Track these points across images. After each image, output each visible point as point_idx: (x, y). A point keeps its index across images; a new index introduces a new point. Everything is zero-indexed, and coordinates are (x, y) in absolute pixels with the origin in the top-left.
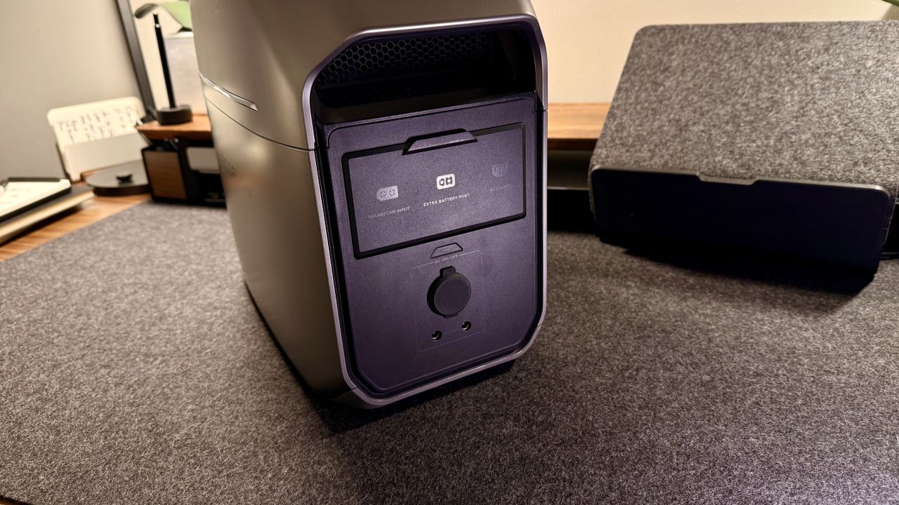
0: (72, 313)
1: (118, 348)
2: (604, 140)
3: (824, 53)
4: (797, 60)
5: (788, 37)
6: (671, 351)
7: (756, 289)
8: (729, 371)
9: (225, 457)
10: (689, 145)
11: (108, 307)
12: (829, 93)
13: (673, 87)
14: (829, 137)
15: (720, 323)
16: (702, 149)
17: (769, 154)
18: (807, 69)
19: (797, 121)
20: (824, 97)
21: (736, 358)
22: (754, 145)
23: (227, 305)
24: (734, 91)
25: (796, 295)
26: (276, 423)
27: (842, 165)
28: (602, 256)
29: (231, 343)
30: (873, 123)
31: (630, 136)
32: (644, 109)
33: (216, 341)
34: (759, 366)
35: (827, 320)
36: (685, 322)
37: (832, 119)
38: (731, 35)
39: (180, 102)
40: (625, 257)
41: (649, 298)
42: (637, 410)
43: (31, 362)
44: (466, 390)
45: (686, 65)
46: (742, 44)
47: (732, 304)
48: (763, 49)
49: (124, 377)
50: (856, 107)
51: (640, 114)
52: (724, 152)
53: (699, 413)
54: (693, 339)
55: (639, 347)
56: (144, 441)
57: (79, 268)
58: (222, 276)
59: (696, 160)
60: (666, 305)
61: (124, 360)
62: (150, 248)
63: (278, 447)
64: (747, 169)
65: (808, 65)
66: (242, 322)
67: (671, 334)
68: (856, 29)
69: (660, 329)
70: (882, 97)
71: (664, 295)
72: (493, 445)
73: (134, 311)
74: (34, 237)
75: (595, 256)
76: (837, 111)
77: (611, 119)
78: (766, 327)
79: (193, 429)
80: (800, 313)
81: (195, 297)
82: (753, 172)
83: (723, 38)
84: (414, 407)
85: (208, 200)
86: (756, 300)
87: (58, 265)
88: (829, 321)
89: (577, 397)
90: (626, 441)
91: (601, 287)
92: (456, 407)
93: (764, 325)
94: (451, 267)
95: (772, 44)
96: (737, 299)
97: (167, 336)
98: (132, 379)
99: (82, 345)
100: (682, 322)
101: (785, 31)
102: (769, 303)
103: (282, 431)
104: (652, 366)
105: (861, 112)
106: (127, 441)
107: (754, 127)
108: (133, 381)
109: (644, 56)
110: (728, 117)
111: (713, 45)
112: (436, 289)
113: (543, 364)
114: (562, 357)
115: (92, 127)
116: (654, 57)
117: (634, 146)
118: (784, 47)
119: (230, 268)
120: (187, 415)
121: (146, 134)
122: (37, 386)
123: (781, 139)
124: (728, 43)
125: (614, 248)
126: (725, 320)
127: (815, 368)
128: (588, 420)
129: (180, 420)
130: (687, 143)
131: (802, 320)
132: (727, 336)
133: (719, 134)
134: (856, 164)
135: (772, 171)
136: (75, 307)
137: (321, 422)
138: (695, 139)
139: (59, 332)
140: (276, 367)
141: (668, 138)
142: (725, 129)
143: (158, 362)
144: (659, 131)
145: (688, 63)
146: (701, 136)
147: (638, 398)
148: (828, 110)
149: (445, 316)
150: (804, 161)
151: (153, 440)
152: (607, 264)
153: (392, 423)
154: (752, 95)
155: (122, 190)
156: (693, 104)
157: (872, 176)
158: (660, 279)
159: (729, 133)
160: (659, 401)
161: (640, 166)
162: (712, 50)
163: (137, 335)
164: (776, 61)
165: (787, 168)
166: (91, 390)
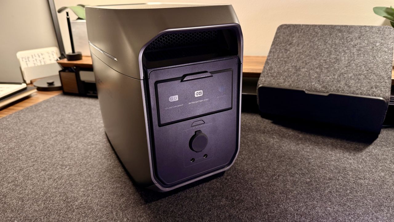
0: (28, 145)
1: (49, 162)
2: (264, 74)
3: (358, 39)
4: (347, 42)
5: (343, 31)
6: (293, 167)
7: (329, 141)
8: (318, 177)
9: (99, 213)
10: (300, 77)
11: (44, 142)
12: (360, 57)
13: (294, 51)
14: (361, 76)
15: (314, 156)
16: (306, 79)
17: (335, 82)
18: (351, 46)
19: (347, 68)
20: (358, 58)
21: (321, 172)
22: (329, 78)
23: (97, 143)
24: (320, 54)
25: (346, 144)
26: (121, 198)
27: (366, 88)
28: (262, 124)
29: (100, 160)
30: (379, 70)
31: (275, 72)
32: (281, 61)
33: (93, 159)
34: (330, 175)
35: (359, 155)
36: (299, 154)
37: (362, 68)
38: (319, 29)
39: (77, 50)
40: (272, 125)
41: (282, 143)
42: (279, 194)
43: (10, 168)
44: (205, 184)
45: (299, 42)
46: (324, 34)
47: (318, 147)
48: (332, 36)
49: (52, 175)
50: (372, 63)
51: (279, 63)
52: (316, 81)
53: (305, 196)
54: (302, 163)
55: (279, 166)
56: (62, 205)
57: (31, 124)
58: (95, 129)
59: (303, 84)
60: (290, 147)
61: (52, 167)
62: (62, 116)
63: (122, 209)
64: (326, 89)
65: (351, 44)
66: (105, 151)
67: (292, 160)
68: (372, 29)
69: (288, 158)
70: (383, 59)
71: (289, 142)
72: (217, 210)
73: (56, 144)
74: (10, 109)
75: (259, 124)
76: (364, 64)
77: (267, 65)
78: (333, 158)
79: (83, 200)
80: (348, 152)
81: (83, 139)
82: (328, 90)
83: (315, 31)
84: (182, 191)
85: (88, 94)
86: (329, 145)
87: (21, 122)
88: (360, 156)
89: (253, 188)
90: (275, 208)
91: (262, 138)
92: (200, 192)
93: (332, 157)
94: (200, 130)
95: (336, 34)
96: (320, 144)
97: (71, 157)
98: (56, 176)
99: (33, 160)
100: (297, 155)
101: (342, 29)
102: (334, 147)
103: (124, 202)
104: (285, 174)
105: (374, 65)
106: (54, 205)
107: (328, 70)
108: (56, 177)
109: (281, 37)
110: (317, 66)
111: (311, 34)
112: (193, 140)
113: (238, 173)
114: (246, 170)
115: (36, 60)
116: (286, 38)
117: (277, 77)
118: (342, 36)
119: (98, 126)
120: (81, 193)
121: (61, 64)
122: (13, 179)
123: (340, 76)
124: (317, 33)
125: (267, 120)
126: (316, 154)
127: (354, 177)
128: (258, 199)
129: (78, 196)
130: (300, 76)
131: (348, 155)
132: (317, 161)
133: (313, 73)
134: (372, 88)
135: (336, 90)
136: (29, 142)
137: (140, 198)
138: (303, 75)
139: (23, 154)
140: (120, 172)
141: (291, 74)
142: (316, 71)
143: (67, 168)
144: (287, 71)
145: (300, 41)
146: (306, 73)
147: (279, 189)
148: (360, 64)
149: (196, 152)
150: (350, 86)
151: (66, 205)
152: (264, 128)
153: (172, 199)
154: (328, 56)
155: (49, 88)
156: (302, 59)
157: (379, 93)
158: (287, 135)
159: (318, 72)
160: (288, 190)
161: (279, 86)
162: (311, 36)
163: (58, 156)
164: (338, 42)
165: (342, 89)
166: (37, 181)
